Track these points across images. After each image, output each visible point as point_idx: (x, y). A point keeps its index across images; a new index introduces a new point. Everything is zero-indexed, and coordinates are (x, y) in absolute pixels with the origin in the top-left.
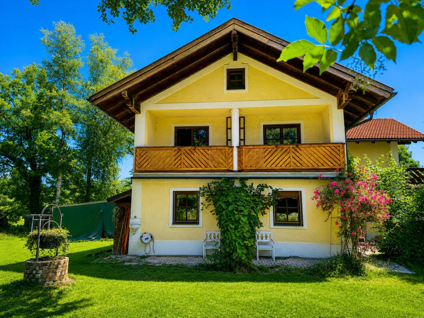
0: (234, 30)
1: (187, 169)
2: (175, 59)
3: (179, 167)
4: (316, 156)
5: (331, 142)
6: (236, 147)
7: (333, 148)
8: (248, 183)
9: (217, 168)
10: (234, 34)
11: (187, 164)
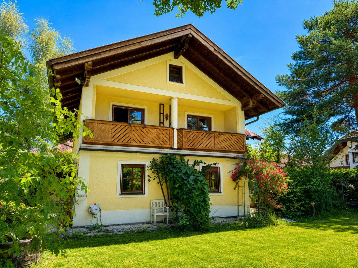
0: (190, 33)
1: (137, 144)
2: (142, 43)
3: (129, 141)
4: (230, 142)
5: (238, 133)
6: (176, 129)
7: (237, 137)
8: (186, 158)
9: (163, 145)
10: (190, 37)
11: (137, 140)
